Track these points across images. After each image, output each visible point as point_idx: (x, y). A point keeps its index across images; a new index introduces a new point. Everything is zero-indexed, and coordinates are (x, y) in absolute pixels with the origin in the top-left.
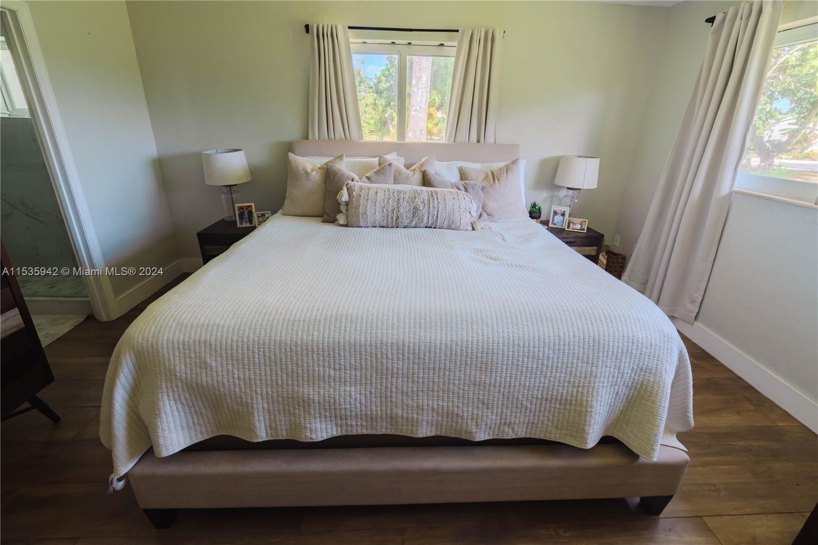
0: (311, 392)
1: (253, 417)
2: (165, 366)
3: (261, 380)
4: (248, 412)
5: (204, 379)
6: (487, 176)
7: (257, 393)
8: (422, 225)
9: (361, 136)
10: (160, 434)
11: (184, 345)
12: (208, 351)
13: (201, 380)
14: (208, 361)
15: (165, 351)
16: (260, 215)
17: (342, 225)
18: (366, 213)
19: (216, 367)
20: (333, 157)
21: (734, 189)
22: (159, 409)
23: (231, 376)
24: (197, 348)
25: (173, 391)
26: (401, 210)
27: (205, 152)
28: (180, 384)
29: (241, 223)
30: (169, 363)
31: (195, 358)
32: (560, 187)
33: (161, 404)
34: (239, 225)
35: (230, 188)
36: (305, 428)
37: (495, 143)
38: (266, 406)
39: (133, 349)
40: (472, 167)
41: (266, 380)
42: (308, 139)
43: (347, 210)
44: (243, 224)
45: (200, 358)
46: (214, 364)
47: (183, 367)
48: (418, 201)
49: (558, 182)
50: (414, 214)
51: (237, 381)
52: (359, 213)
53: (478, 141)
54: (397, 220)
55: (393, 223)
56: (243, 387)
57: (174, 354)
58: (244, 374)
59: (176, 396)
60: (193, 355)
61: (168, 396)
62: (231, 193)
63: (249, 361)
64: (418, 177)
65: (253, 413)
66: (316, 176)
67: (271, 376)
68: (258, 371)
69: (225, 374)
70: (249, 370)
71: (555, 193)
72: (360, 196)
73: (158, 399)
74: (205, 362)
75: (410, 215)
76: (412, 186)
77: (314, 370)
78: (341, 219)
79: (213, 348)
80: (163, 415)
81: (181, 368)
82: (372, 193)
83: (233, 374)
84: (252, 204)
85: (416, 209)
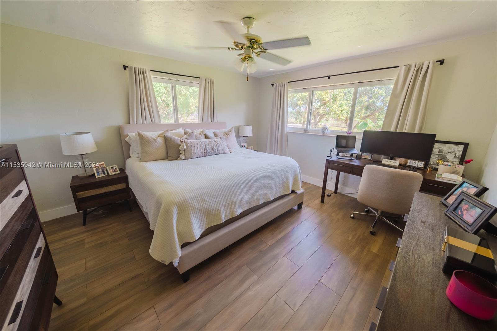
0: (235, 199)
1: (221, 213)
2: (191, 206)
3: (222, 200)
4: (219, 213)
5: (205, 206)
6: (224, 134)
7: (221, 205)
8: (215, 154)
9: (160, 121)
10: (194, 231)
11: (195, 196)
12: (204, 196)
13: (204, 206)
14: (205, 199)
15: (190, 200)
16: (110, 168)
17: (184, 159)
18: (195, 152)
19: (208, 200)
20: (163, 131)
21: (288, 131)
22: (192, 223)
23: (213, 202)
24: (200, 196)
25: (195, 214)
26: (208, 149)
27: (61, 135)
28: (197, 211)
29: (98, 175)
30: (192, 204)
31: (201, 199)
32: (241, 136)
33: (192, 220)
34: (97, 176)
35: (82, 156)
36: (235, 211)
37: (217, 122)
38: (224, 208)
39: (176, 204)
40: (217, 131)
41: (223, 199)
42: (129, 123)
43: (185, 153)
44: (99, 176)
45: (202, 199)
46: (207, 199)
47: (197, 204)
48: (213, 145)
49: (240, 134)
50: (212, 150)
51: (215, 203)
52: (192, 152)
53: (211, 121)
54: (206, 153)
55: (205, 154)
56: (217, 204)
57: (193, 201)
58: (217, 200)
59: (196, 216)
60: (199, 199)
61: (194, 217)
62: (83, 159)
63: (217, 195)
64: (203, 136)
65: (221, 212)
66: (160, 141)
67: (224, 198)
68: (220, 197)
69: (211, 202)
70: (218, 198)
71: (239, 139)
72: (191, 145)
73: (191, 219)
74: (204, 200)
75: (211, 150)
76: (203, 140)
77: (235, 192)
78: (182, 156)
79: (205, 194)
80: (194, 224)
81: (197, 205)
82: (196, 144)
83: (214, 201)
84: (103, 163)
85: (213, 148)
